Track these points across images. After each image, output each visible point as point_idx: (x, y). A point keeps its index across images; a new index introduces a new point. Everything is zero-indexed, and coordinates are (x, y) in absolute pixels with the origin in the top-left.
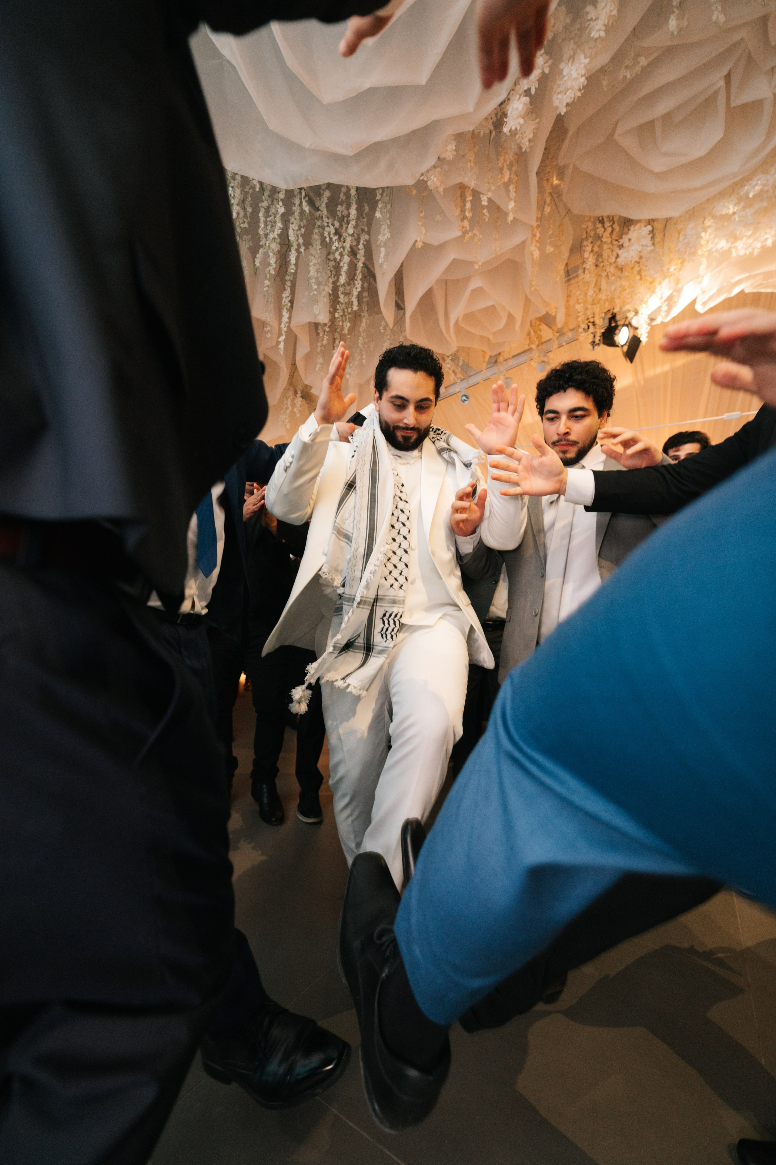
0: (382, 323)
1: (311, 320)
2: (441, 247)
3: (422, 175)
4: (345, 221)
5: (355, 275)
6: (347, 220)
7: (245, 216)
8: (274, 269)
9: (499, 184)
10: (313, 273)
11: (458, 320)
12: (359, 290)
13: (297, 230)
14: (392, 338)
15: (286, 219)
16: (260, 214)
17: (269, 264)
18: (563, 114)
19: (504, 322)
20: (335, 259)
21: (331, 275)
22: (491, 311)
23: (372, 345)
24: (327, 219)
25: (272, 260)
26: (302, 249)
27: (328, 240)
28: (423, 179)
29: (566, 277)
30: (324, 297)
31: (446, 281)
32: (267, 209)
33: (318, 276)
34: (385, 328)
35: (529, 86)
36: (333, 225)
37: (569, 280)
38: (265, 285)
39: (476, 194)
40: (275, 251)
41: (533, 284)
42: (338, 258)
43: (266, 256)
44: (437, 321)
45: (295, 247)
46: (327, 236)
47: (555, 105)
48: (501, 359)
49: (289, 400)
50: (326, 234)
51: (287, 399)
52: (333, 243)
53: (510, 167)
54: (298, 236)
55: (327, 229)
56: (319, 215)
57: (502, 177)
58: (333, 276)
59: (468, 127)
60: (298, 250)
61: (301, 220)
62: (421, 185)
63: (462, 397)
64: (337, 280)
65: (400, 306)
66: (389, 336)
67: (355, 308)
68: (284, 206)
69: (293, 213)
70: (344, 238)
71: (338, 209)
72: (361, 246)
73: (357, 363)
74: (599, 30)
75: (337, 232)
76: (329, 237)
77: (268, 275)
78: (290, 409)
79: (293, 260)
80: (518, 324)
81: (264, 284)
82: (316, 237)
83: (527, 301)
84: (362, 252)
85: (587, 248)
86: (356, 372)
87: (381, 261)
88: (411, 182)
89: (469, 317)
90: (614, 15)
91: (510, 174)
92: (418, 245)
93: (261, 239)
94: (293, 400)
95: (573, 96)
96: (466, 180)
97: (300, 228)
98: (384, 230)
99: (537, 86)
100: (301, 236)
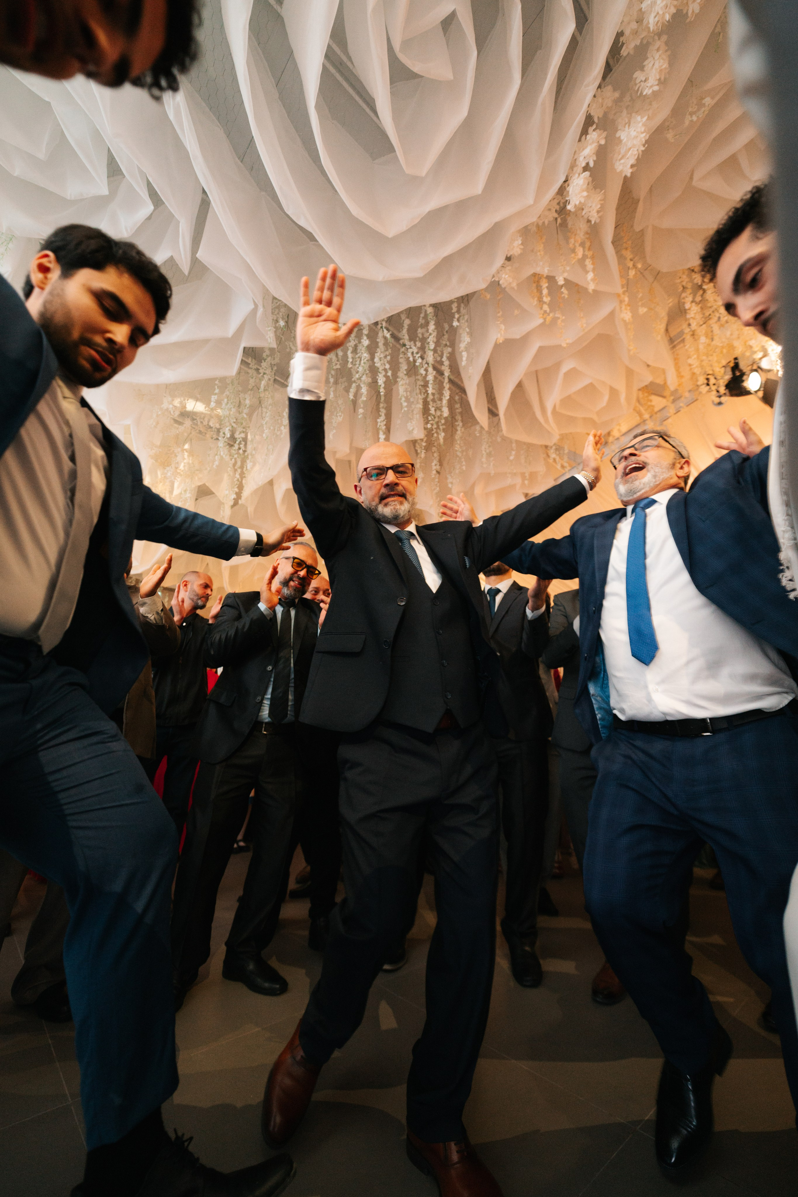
1: (407, 439)
2: (525, 339)
3: (493, 276)
5: (442, 383)
8: (368, 398)
9: (573, 262)
11: (555, 407)
12: (448, 398)
13: (384, 358)
14: (490, 440)
15: (372, 350)
17: (363, 395)
18: (629, 175)
19: (606, 398)
20: (422, 376)
22: (591, 390)
23: (470, 453)
24: (410, 343)
25: (364, 390)
26: (390, 374)
27: (411, 359)
28: (494, 280)
29: (670, 345)
30: (417, 413)
31: (536, 371)
32: (355, 348)
33: (407, 395)
34: (481, 432)
35: (586, 161)
36: (416, 346)
37: (674, 347)
39: (551, 279)
40: (366, 382)
41: (631, 348)
42: (424, 374)
43: (359, 388)
45: (383, 373)
47: (618, 171)
48: (611, 439)
50: (410, 355)
52: (418, 361)
53: (582, 244)
54: (384, 363)
55: (411, 351)
57: (575, 255)
58: (422, 393)
59: (532, 219)
60: (386, 375)
61: (386, 350)
62: (495, 286)
65: (493, 413)
66: (486, 439)
68: (369, 341)
69: (378, 344)
70: (427, 355)
71: (418, 332)
72: (445, 359)
73: (457, 471)
74: (651, 87)
76: (413, 356)
77: (362, 404)
79: (383, 386)
80: (623, 397)
81: (359, 413)
82: (401, 360)
83: (630, 373)
84: (447, 363)
85: (687, 299)
86: (458, 480)
88: (483, 286)
89: (567, 401)
90: (665, 68)
91: (584, 251)
92: (499, 341)
95: (636, 152)
96: (538, 270)
97: (386, 356)
98: (466, 337)
99: (595, 159)
100: (387, 363)
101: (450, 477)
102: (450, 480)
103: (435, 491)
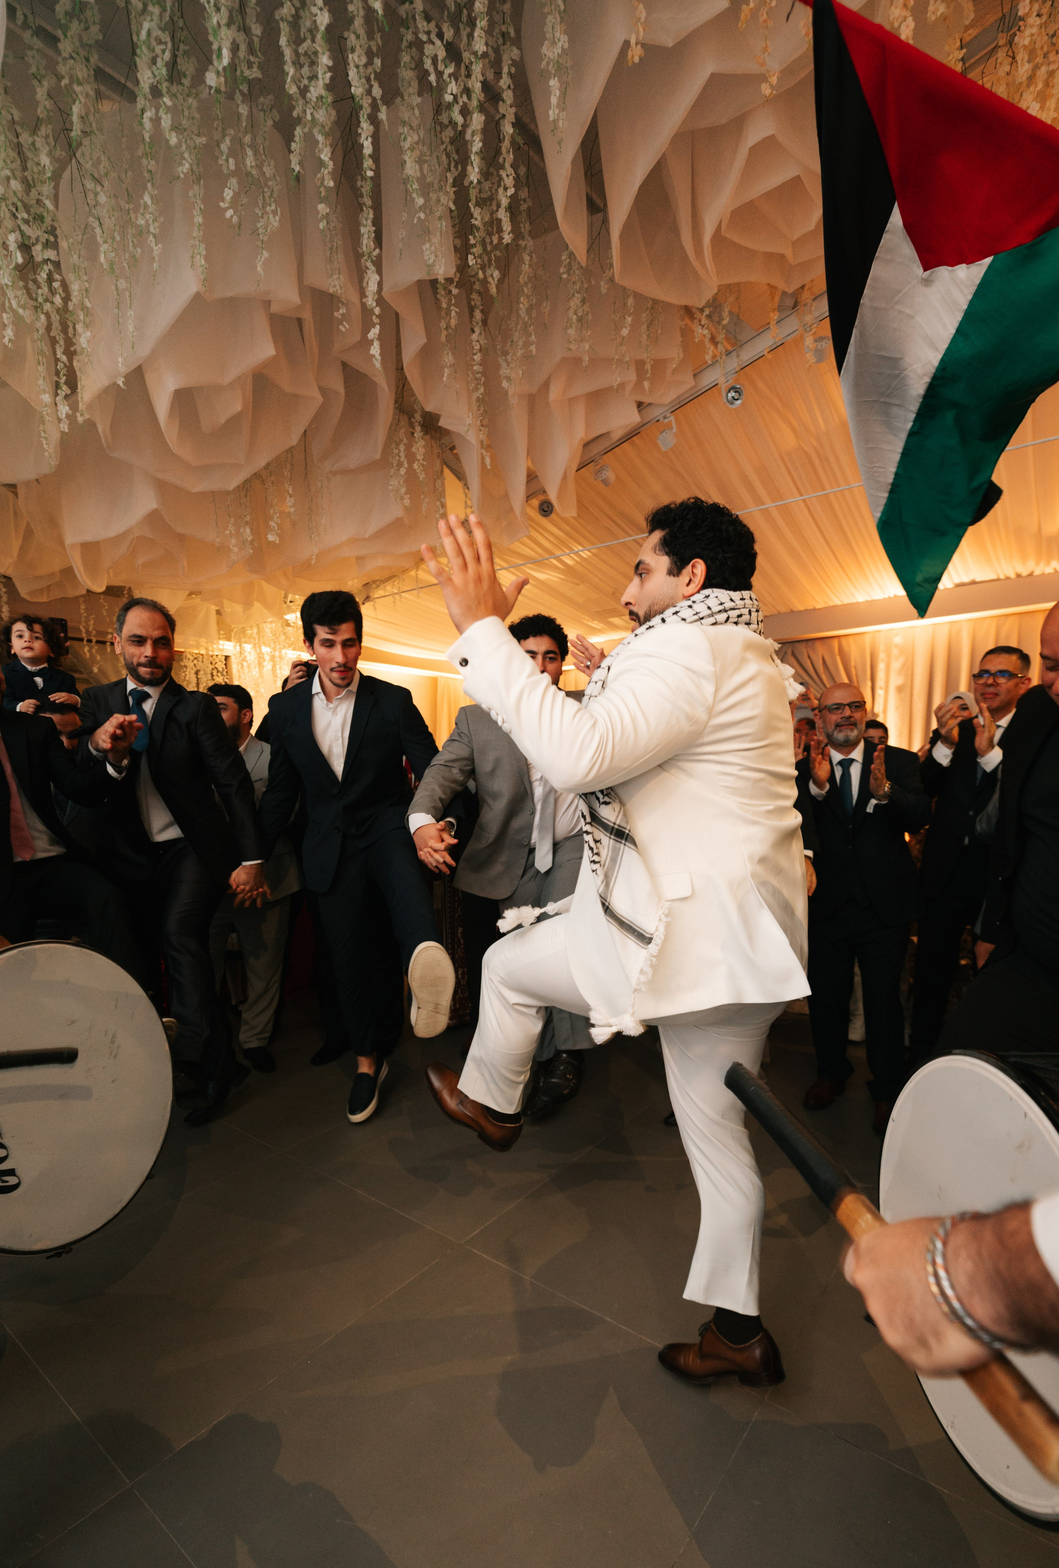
0: (563, 258)
1: (421, 277)
2: (685, 49)
4: (464, 18)
5: (498, 152)
6: (469, 15)
7: (251, 50)
8: (333, 174)
10: (411, 169)
11: (720, 224)
12: (511, 191)
13: (366, 66)
14: (586, 285)
15: (337, 41)
16: (281, 40)
17: (321, 164)
19: (814, 213)
20: (452, 123)
21: (449, 165)
22: (791, 191)
23: (546, 307)
24: (425, 24)
25: (325, 152)
26: (383, 115)
27: (432, 78)
30: (440, 218)
31: (694, 133)
32: (295, 23)
33: (422, 173)
34: (569, 267)
36: (440, 36)
38: (320, 216)
40: (327, 129)
42: (460, 120)
43: (309, 139)
44: (675, 230)
45: (366, 110)
46: (431, 70)
49: (402, 447)
50: (428, 64)
51: (398, 444)
52: (447, 85)
54: (368, 79)
55: (429, 50)
56: (407, 14)
58: (453, 164)
60: (373, 119)
61: (370, 36)
63: (729, 391)
64: (463, 174)
65: (594, 205)
66: (579, 284)
67: (507, 238)
68: (327, 7)
69: (351, 21)
70: (467, 67)
72: (505, 82)
73: (520, 353)
75: (454, 53)
76: (436, 68)
77: (322, 189)
78: (406, 465)
79: (368, 148)
81: (318, 212)
82: (407, 74)
84: (508, 96)
86: (521, 372)
87: (552, 114)
89: (743, 214)
92: (633, 56)
93: (294, 103)
94: (408, 447)
97: (370, 54)
98: (553, 27)
100: (375, 78)
101: (504, 365)
102: (504, 371)
103: (476, 395)
